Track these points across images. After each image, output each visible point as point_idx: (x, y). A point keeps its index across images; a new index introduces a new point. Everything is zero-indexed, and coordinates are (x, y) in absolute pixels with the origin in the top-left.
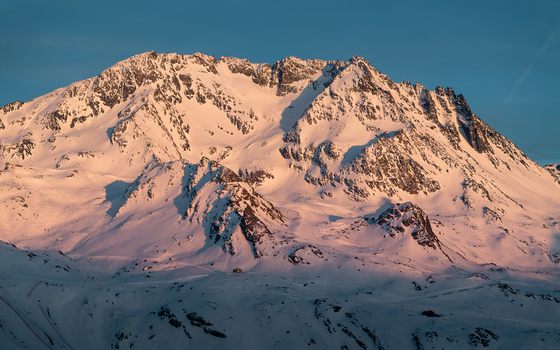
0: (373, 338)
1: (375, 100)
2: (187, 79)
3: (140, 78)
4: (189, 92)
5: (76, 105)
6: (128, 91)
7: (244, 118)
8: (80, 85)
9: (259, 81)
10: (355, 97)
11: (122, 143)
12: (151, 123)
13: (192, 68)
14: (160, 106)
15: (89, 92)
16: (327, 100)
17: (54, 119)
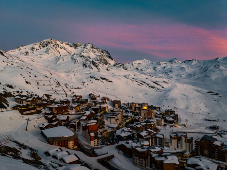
0: (145, 83)
1: (95, 50)
2: (58, 44)
3: (49, 43)
4: (59, 47)
5: (37, 47)
6: (47, 45)
7: (70, 52)
8: (37, 43)
9: (71, 46)
10: (91, 49)
11: (49, 54)
12: (53, 50)
13: (58, 43)
14: (54, 48)
15: (39, 45)
16: (86, 49)
17: (33, 49)
